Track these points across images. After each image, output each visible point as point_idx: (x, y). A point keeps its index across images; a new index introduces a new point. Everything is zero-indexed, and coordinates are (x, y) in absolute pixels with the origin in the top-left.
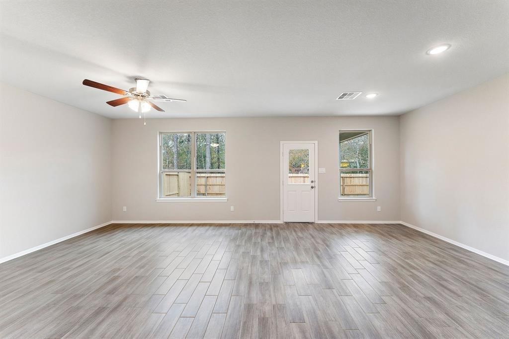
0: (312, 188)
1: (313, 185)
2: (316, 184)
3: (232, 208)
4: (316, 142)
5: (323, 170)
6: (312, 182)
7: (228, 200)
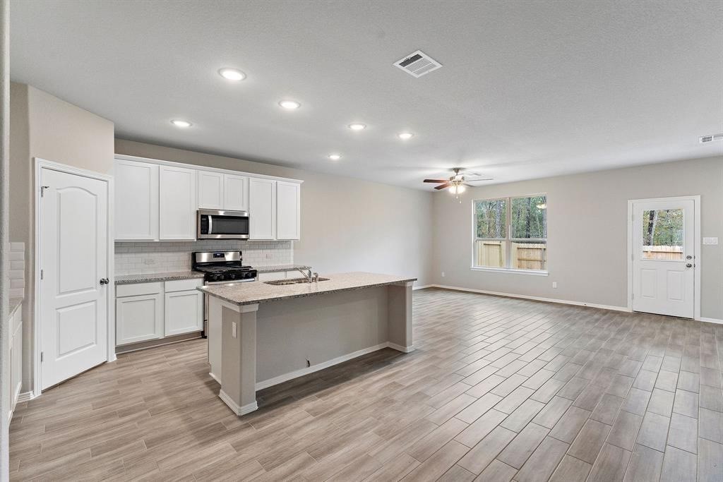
0: (689, 266)
1: (691, 262)
2: (698, 261)
3: (555, 285)
4: (698, 198)
5: (713, 240)
6: (689, 257)
7: (548, 274)
